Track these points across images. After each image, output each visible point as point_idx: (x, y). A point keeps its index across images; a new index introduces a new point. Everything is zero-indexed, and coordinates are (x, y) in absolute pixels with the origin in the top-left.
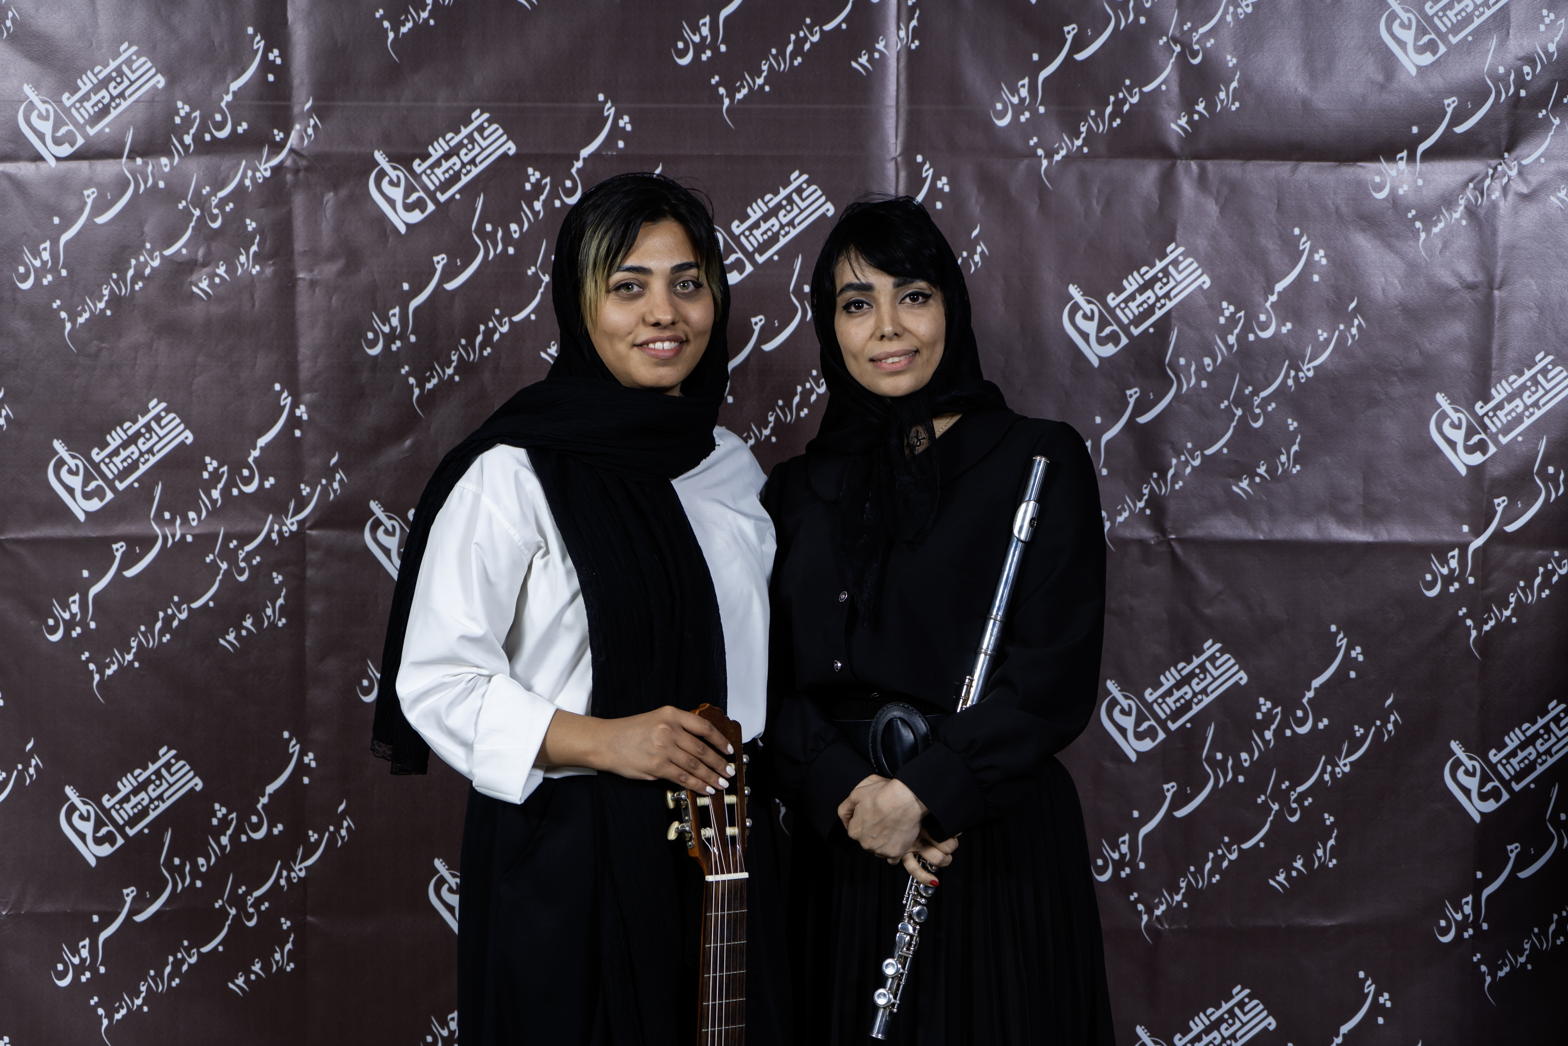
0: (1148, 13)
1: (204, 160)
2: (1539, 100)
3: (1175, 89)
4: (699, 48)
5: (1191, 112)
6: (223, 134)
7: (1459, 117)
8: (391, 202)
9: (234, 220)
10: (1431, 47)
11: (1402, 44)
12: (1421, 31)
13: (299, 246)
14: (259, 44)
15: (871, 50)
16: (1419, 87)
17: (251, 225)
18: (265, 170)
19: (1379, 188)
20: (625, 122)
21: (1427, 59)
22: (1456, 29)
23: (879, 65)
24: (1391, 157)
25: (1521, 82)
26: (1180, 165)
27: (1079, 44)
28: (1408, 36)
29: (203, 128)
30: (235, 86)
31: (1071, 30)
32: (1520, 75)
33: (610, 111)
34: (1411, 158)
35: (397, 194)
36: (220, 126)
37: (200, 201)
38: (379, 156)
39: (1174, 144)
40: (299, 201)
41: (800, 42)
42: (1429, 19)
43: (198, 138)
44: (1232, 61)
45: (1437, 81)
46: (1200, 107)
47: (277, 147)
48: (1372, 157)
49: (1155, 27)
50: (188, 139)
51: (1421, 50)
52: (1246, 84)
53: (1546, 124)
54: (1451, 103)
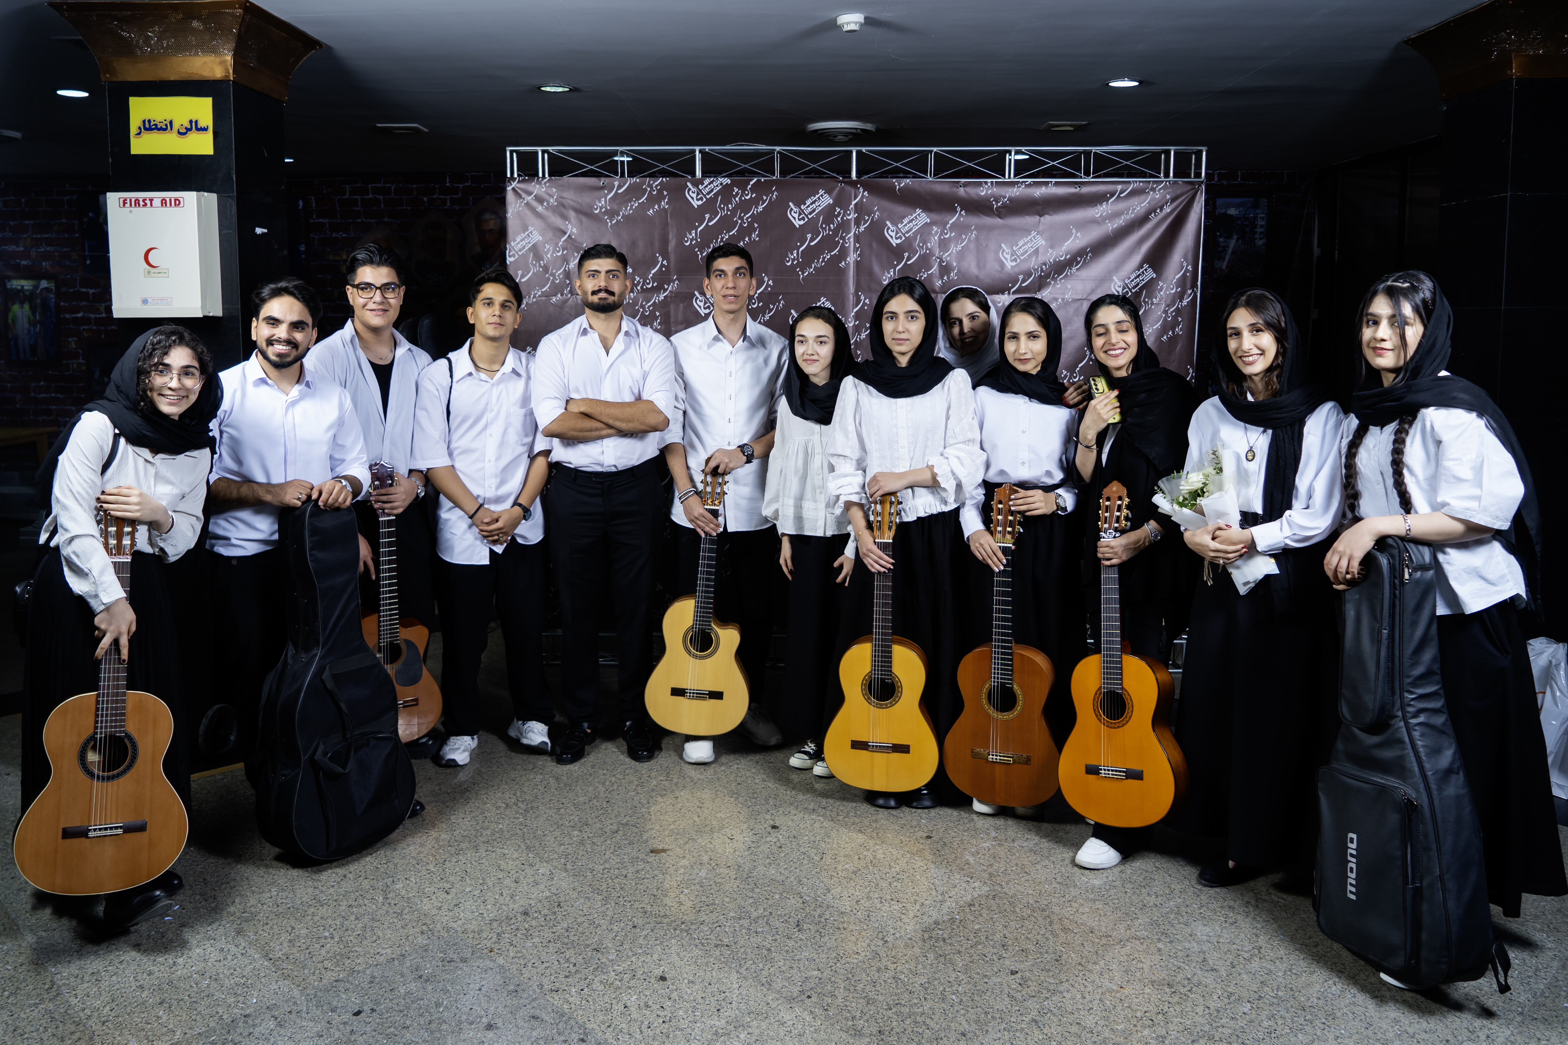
0: (930, 249)
1: (644, 294)
2: (1048, 276)
3: (938, 273)
4: (793, 260)
5: (942, 279)
6: (649, 286)
7: (1023, 281)
8: (700, 307)
9: (652, 313)
10: (1015, 260)
11: (1006, 259)
12: (1012, 255)
13: (672, 320)
14: (660, 259)
15: (845, 261)
16: (1011, 272)
17: (658, 314)
18: (662, 297)
19: (999, 303)
20: (771, 282)
21: (1014, 264)
22: (1023, 254)
23: (848, 265)
24: (1003, 293)
25: (1042, 271)
26: (939, 295)
27: (909, 259)
28: (1008, 257)
29: (643, 284)
30: (653, 272)
31: (906, 255)
32: (1042, 269)
33: (766, 279)
34: (1009, 293)
35: (702, 304)
36: (648, 284)
37: (643, 306)
38: (696, 293)
39: (937, 289)
40: (672, 307)
41: (824, 258)
42: (1014, 252)
43: (642, 287)
44: (955, 264)
45: (1017, 270)
46: (945, 278)
47: (666, 290)
48: (997, 293)
49: (931, 254)
50: (639, 288)
51: (1012, 261)
52: (959, 271)
53: (1050, 283)
54: (1021, 277)
